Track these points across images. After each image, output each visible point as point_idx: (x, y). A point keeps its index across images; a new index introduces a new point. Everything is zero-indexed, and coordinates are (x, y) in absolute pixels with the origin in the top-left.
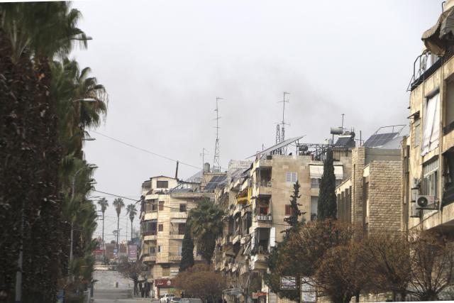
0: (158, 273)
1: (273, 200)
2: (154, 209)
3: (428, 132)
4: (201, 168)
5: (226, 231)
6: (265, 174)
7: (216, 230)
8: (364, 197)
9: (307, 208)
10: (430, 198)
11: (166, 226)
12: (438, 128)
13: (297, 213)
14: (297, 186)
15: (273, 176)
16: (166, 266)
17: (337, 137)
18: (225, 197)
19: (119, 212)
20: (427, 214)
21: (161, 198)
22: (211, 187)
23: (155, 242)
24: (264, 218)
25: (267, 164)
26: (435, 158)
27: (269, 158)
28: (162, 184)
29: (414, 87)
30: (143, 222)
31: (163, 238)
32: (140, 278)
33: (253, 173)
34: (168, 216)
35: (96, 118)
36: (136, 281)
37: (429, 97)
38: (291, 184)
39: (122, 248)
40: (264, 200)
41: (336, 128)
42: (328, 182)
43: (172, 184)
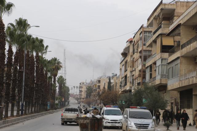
0: (82, 100)
1: (101, 86)
2: (81, 88)
3: (122, 72)
4: (90, 81)
5: (93, 92)
6: (99, 81)
7: (91, 92)
8: (116, 86)
9: (106, 87)
10: (122, 85)
11: (84, 91)
12: (124, 72)
13: (105, 88)
14: (105, 84)
15: (101, 82)
16: (83, 98)
17: (113, 75)
18: (93, 86)
19: (77, 88)
20: (122, 88)
21: (83, 86)
22: (92, 84)
23: (81, 94)
24: (99, 89)
25: (100, 79)
26: (123, 77)
27: (100, 78)
28: (83, 83)
29: (121, 63)
30: (80, 90)
31: (83, 93)
32: (79, 101)
33: (97, 81)
34: (84, 89)
35: (60, 69)
36: (78, 101)
37: (123, 66)
38: (104, 83)
39: (77, 95)
40: (99, 86)
41: (113, 73)
42: (110, 83)
43: (85, 83)
